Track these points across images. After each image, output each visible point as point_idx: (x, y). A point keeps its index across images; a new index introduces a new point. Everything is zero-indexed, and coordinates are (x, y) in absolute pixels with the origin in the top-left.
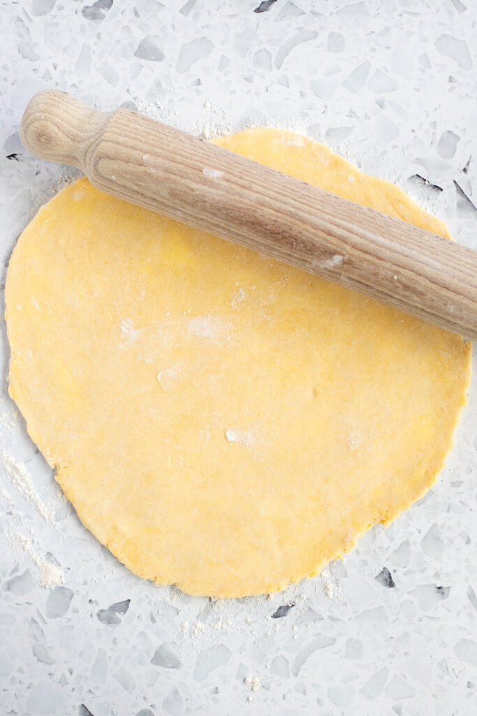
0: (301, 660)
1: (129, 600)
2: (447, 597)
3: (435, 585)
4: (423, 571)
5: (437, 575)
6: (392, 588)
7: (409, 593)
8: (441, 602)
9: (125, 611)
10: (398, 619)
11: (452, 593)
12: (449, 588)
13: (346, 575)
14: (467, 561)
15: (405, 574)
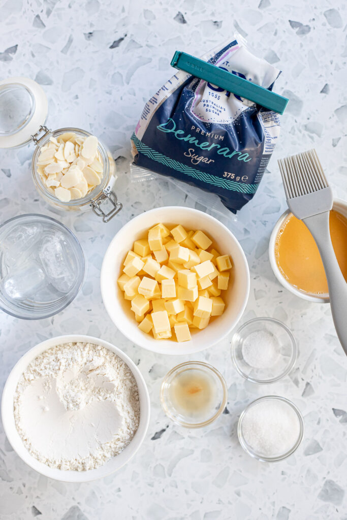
0: (130, 74)
1: (17, 45)
2: (221, 27)
3: (212, 20)
4: (204, 12)
5: (213, 14)
6: (185, 24)
7: (196, 26)
8: (218, 30)
9: (15, 51)
10: (190, 43)
11: (223, 24)
12: (221, 22)
13: (155, 18)
14: (232, 4)
15: (193, 14)
